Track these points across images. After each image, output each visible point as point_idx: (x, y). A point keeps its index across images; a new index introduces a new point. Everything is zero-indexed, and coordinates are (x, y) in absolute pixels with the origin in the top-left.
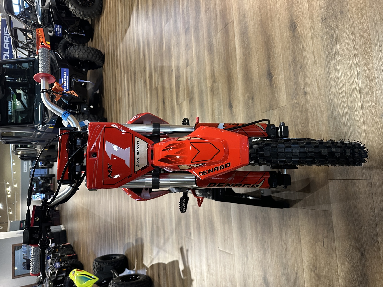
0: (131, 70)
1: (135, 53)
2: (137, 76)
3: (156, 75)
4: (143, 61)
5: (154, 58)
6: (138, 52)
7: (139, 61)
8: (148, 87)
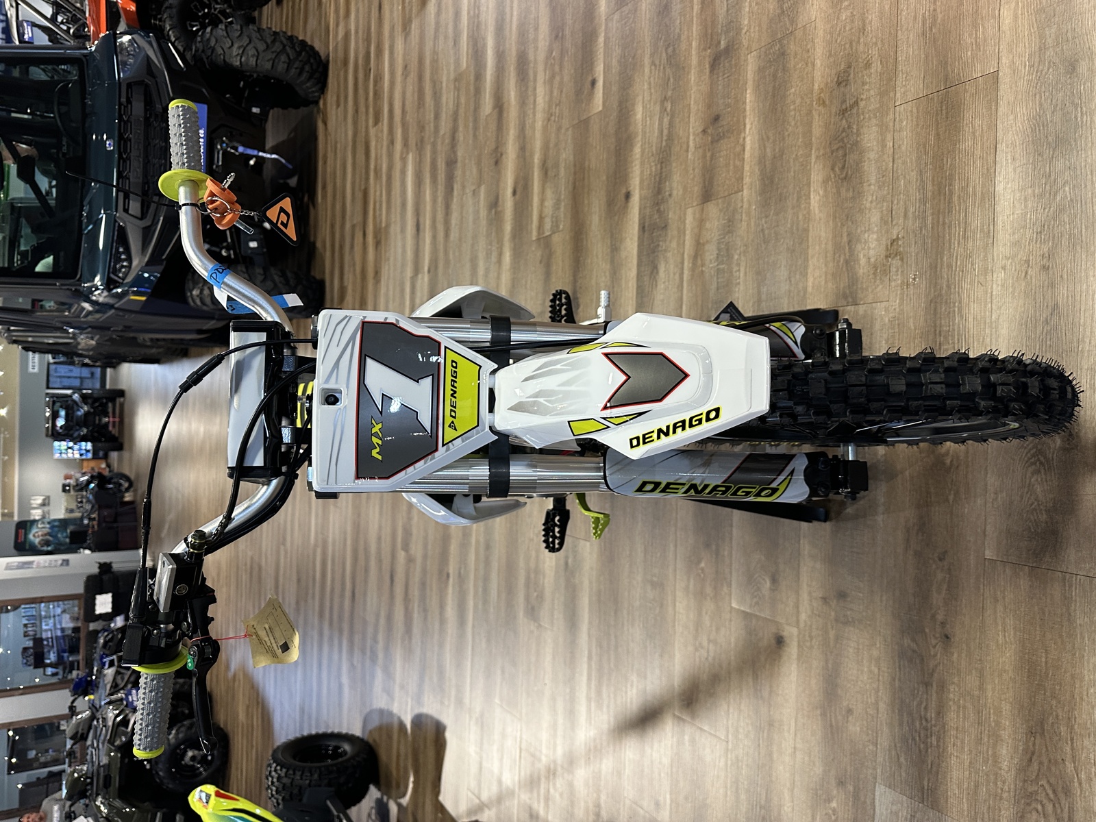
0: (434, 145)
1: (458, 89)
2: (458, 173)
3: (549, 193)
4: (493, 126)
5: (545, 128)
6: (472, 88)
7: (476, 120)
8: (508, 227)
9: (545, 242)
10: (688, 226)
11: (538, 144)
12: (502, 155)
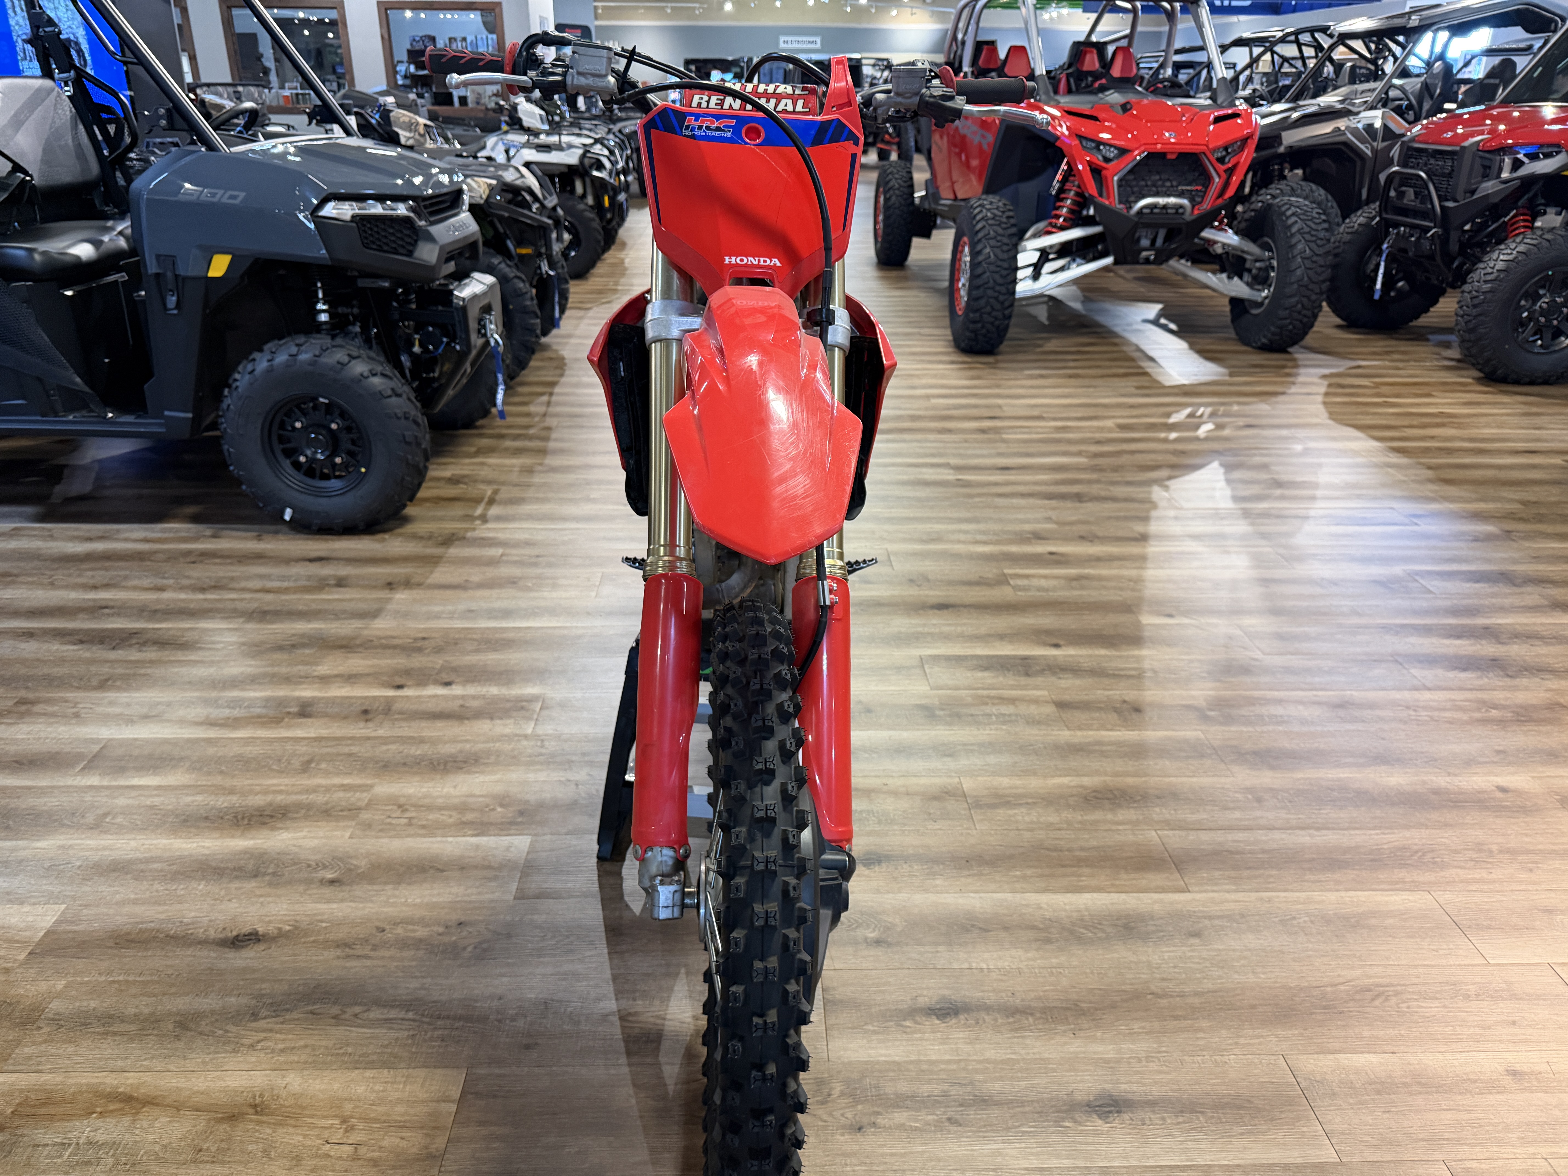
9: (1002, 580)
10: (1030, 692)
11: (1104, 572)
12: (1091, 541)
